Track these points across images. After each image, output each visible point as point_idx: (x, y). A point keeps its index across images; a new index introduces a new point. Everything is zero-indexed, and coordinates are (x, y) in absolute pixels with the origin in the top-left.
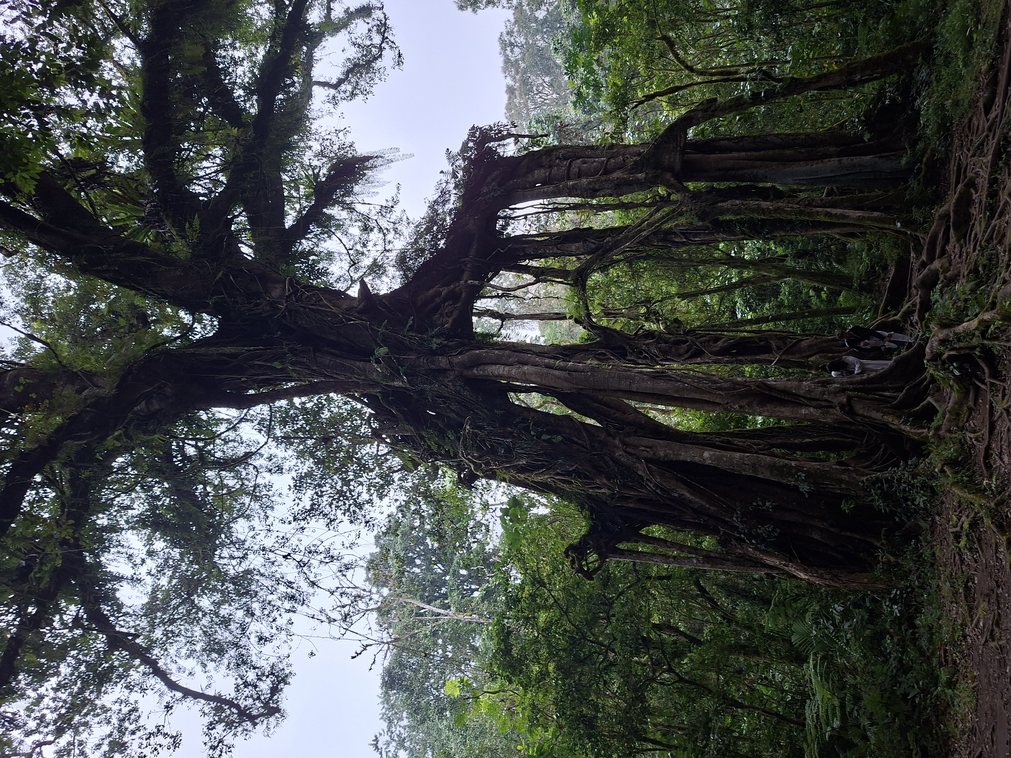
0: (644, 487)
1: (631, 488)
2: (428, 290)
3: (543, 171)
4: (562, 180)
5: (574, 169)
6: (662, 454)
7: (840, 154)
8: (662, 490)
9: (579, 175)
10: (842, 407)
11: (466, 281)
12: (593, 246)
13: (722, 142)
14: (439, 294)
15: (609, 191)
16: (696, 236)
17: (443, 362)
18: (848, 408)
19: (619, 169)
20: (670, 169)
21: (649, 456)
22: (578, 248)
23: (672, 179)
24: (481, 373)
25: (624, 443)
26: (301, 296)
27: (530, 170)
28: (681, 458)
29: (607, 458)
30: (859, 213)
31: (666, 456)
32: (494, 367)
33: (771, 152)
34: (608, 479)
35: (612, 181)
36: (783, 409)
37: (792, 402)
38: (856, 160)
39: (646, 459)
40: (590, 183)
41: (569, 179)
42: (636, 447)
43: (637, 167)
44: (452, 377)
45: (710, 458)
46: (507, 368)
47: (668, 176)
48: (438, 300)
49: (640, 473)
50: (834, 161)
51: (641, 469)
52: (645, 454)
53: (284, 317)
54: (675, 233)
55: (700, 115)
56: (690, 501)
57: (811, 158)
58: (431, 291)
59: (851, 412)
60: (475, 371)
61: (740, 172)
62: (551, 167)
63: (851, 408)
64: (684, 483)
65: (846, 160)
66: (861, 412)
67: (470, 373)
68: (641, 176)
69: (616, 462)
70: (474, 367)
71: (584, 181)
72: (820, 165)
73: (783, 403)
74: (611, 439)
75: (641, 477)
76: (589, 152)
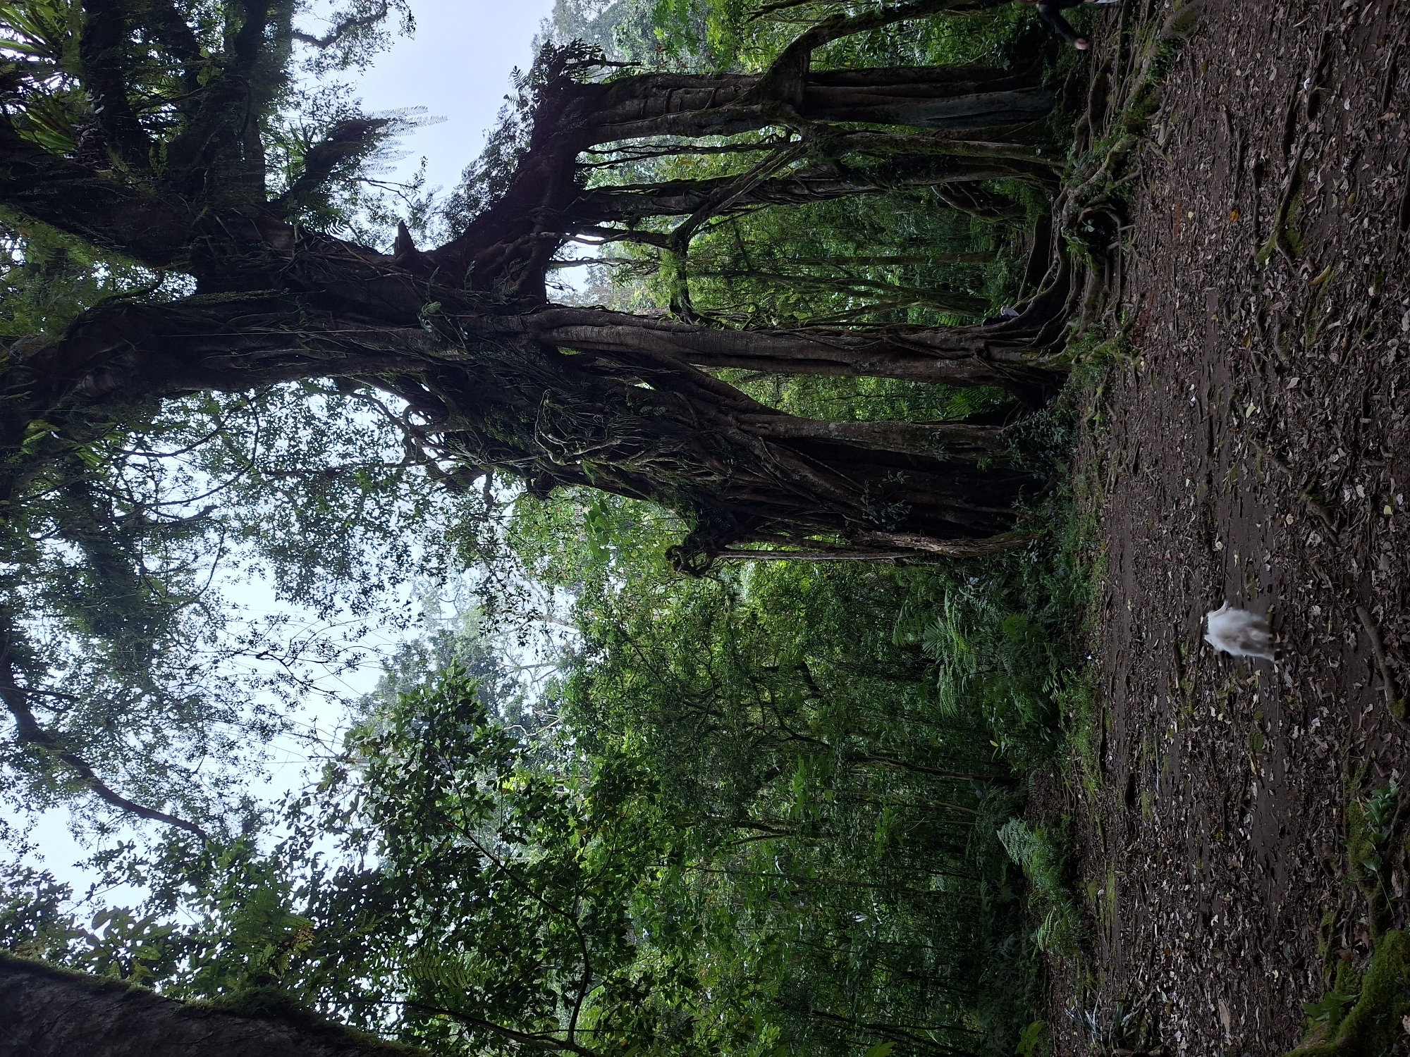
0: (761, 469)
1: (746, 472)
2: (486, 247)
3: (636, 102)
4: (660, 113)
5: (676, 100)
6: (782, 429)
7: (979, 90)
8: (782, 471)
9: (682, 108)
10: (979, 352)
11: (539, 233)
12: (697, 200)
13: (849, 74)
14: (501, 252)
15: (718, 128)
16: (819, 185)
17: (514, 321)
18: (985, 355)
19: (730, 101)
20: (791, 100)
21: (767, 432)
22: (678, 203)
23: (793, 112)
24: (563, 336)
25: (737, 419)
26: (316, 244)
27: (620, 100)
28: (804, 433)
29: (718, 437)
30: (997, 144)
31: (786, 432)
32: (579, 328)
33: (903, 87)
34: (720, 461)
35: (722, 114)
36: (917, 364)
37: (928, 356)
38: (995, 95)
39: (766, 438)
40: (695, 116)
41: (668, 111)
42: (752, 424)
43: (752, 97)
44: (524, 342)
45: (837, 429)
46: (596, 329)
47: (788, 108)
48: (500, 259)
49: (756, 452)
50: (972, 97)
51: (759, 448)
52: (763, 431)
53: (293, 270)
54: (795, 183)
55: (826, 32)
56: (813, 484)
57: (947, 94)
58: (491, 249)
59: (989, 358)
60: (555, 334)
61: (870, 109)
62: (646, 97)
63: (989, 354)
64: (807, 462)
65: (983, 96)
66: (998, 356)
67: (548, 336)
68: (756, 107)
69: (729, 441)
70: (553, 328)
71: (688, 114)
72: (957, 101)
73: (917, 356)
74: (723, 417)
75: (758, 457)
76: (694, 81)
